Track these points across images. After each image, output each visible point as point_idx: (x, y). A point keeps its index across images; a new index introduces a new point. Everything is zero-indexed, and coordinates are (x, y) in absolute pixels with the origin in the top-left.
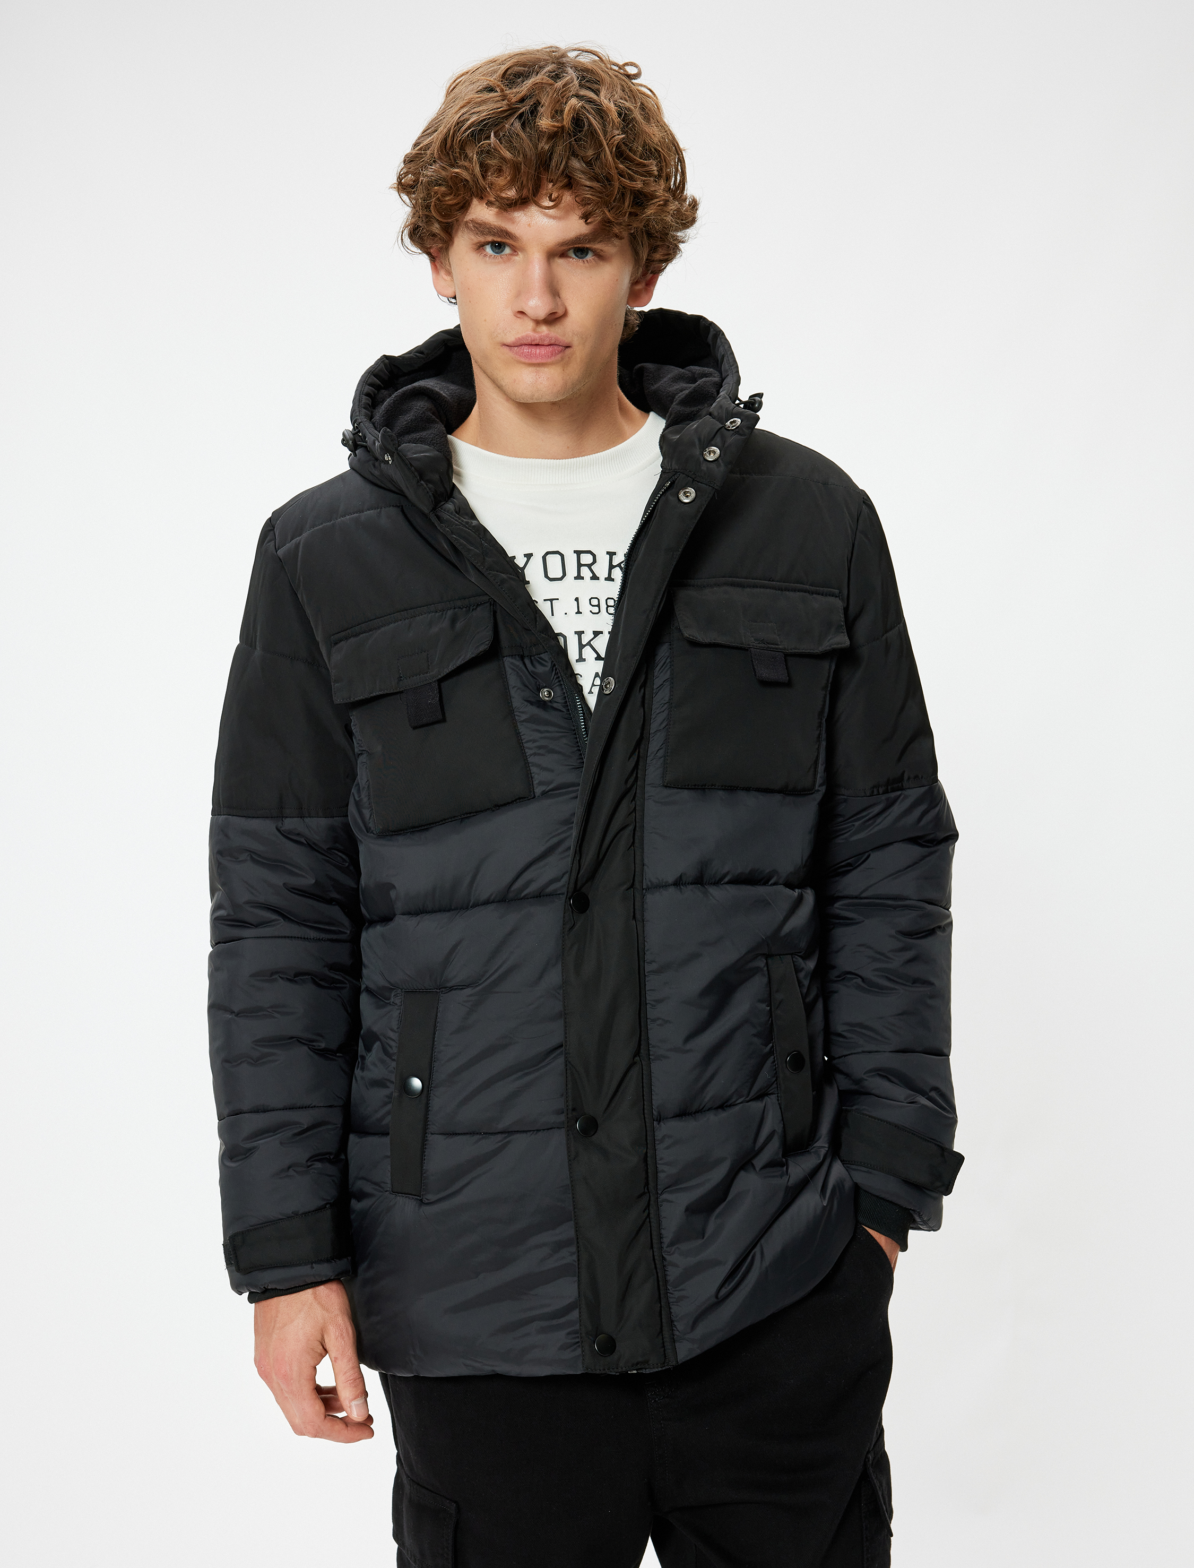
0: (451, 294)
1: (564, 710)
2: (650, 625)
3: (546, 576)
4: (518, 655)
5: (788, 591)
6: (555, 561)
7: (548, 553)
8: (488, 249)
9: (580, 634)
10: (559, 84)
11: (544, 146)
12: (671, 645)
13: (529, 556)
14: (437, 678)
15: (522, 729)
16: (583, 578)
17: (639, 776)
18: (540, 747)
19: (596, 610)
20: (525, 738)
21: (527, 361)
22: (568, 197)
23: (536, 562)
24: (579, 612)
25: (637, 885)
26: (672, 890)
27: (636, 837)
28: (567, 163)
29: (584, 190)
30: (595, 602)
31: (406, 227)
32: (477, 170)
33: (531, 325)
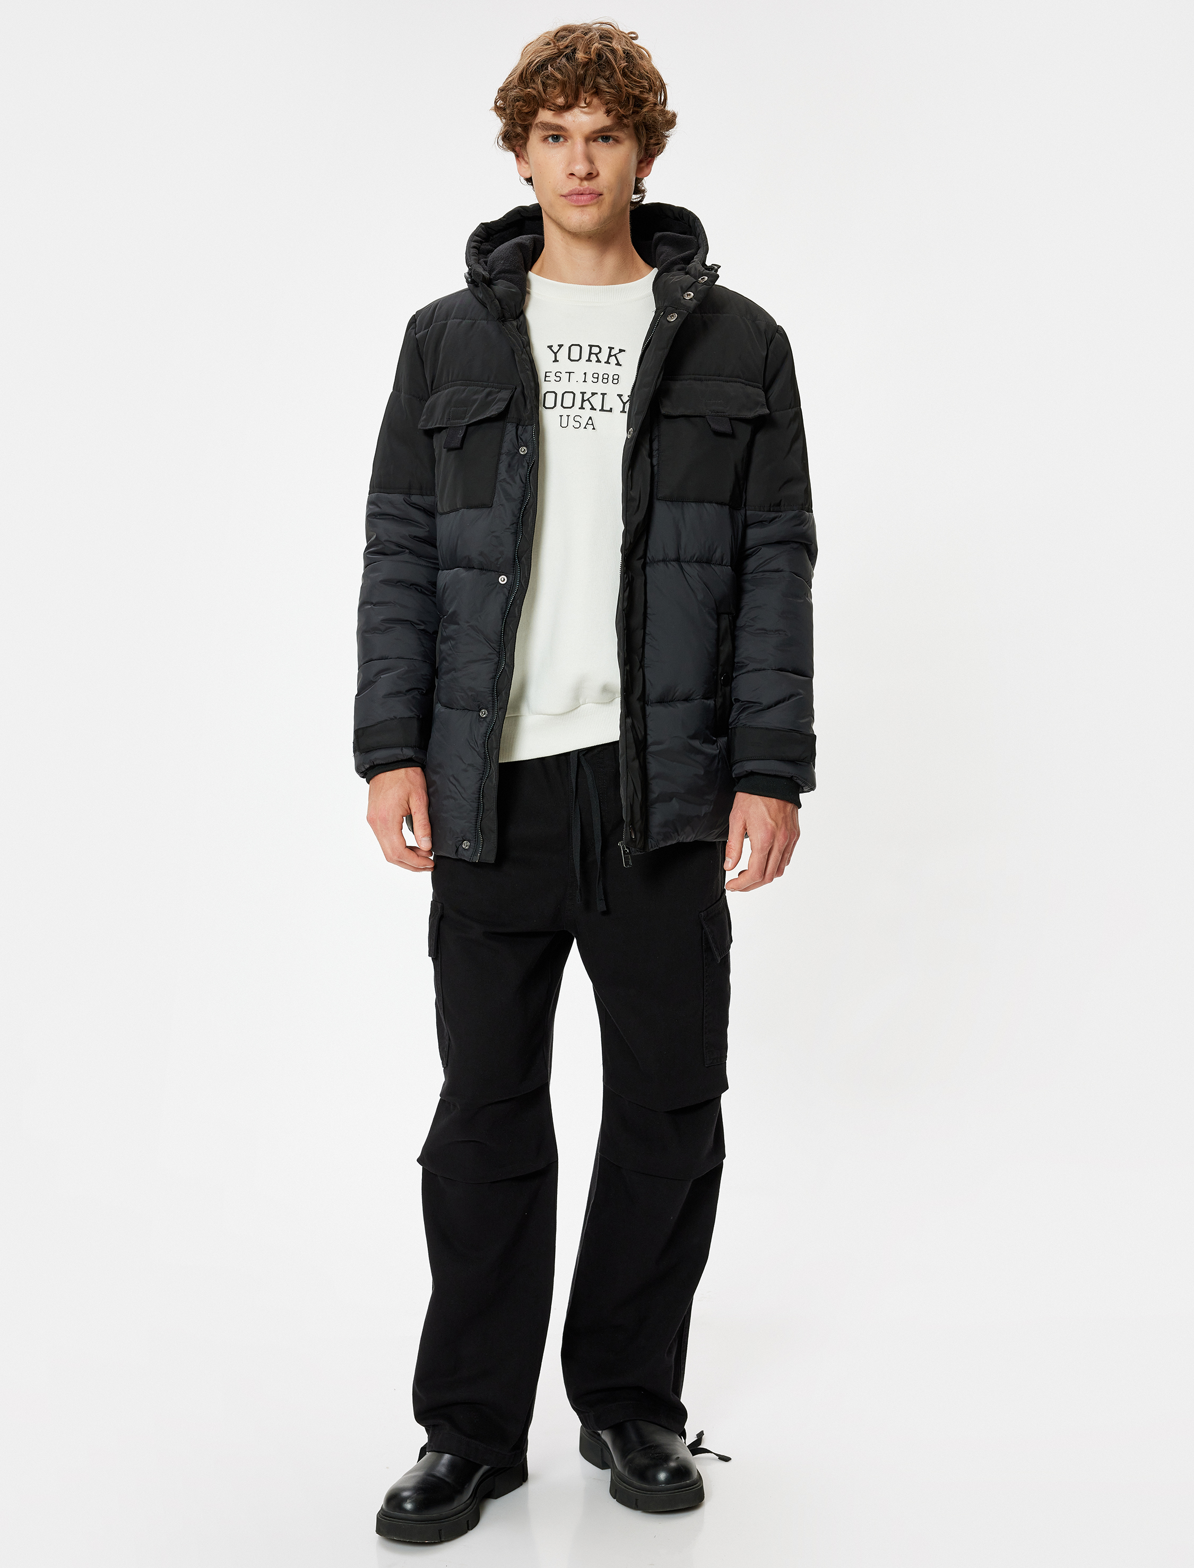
0: (528, 176)
2: (651, 396)
3: (569, 358)
4: (515, 423)
5: (732, 382)
6: (575, 350)
8: (550, 139)
9: (583, 393)
10: (587, 37)
11: (581, 71)
13: (561, 346)
14: (467, 424)
19: (596, 380)
21: (576, 204)
22: (596, 101)
26: (662, 564)
28: (595, 79)
29: (605, 94)
30: (596, 376)
31: (500, 134)
32: (541, 88)
33: (578, 181)
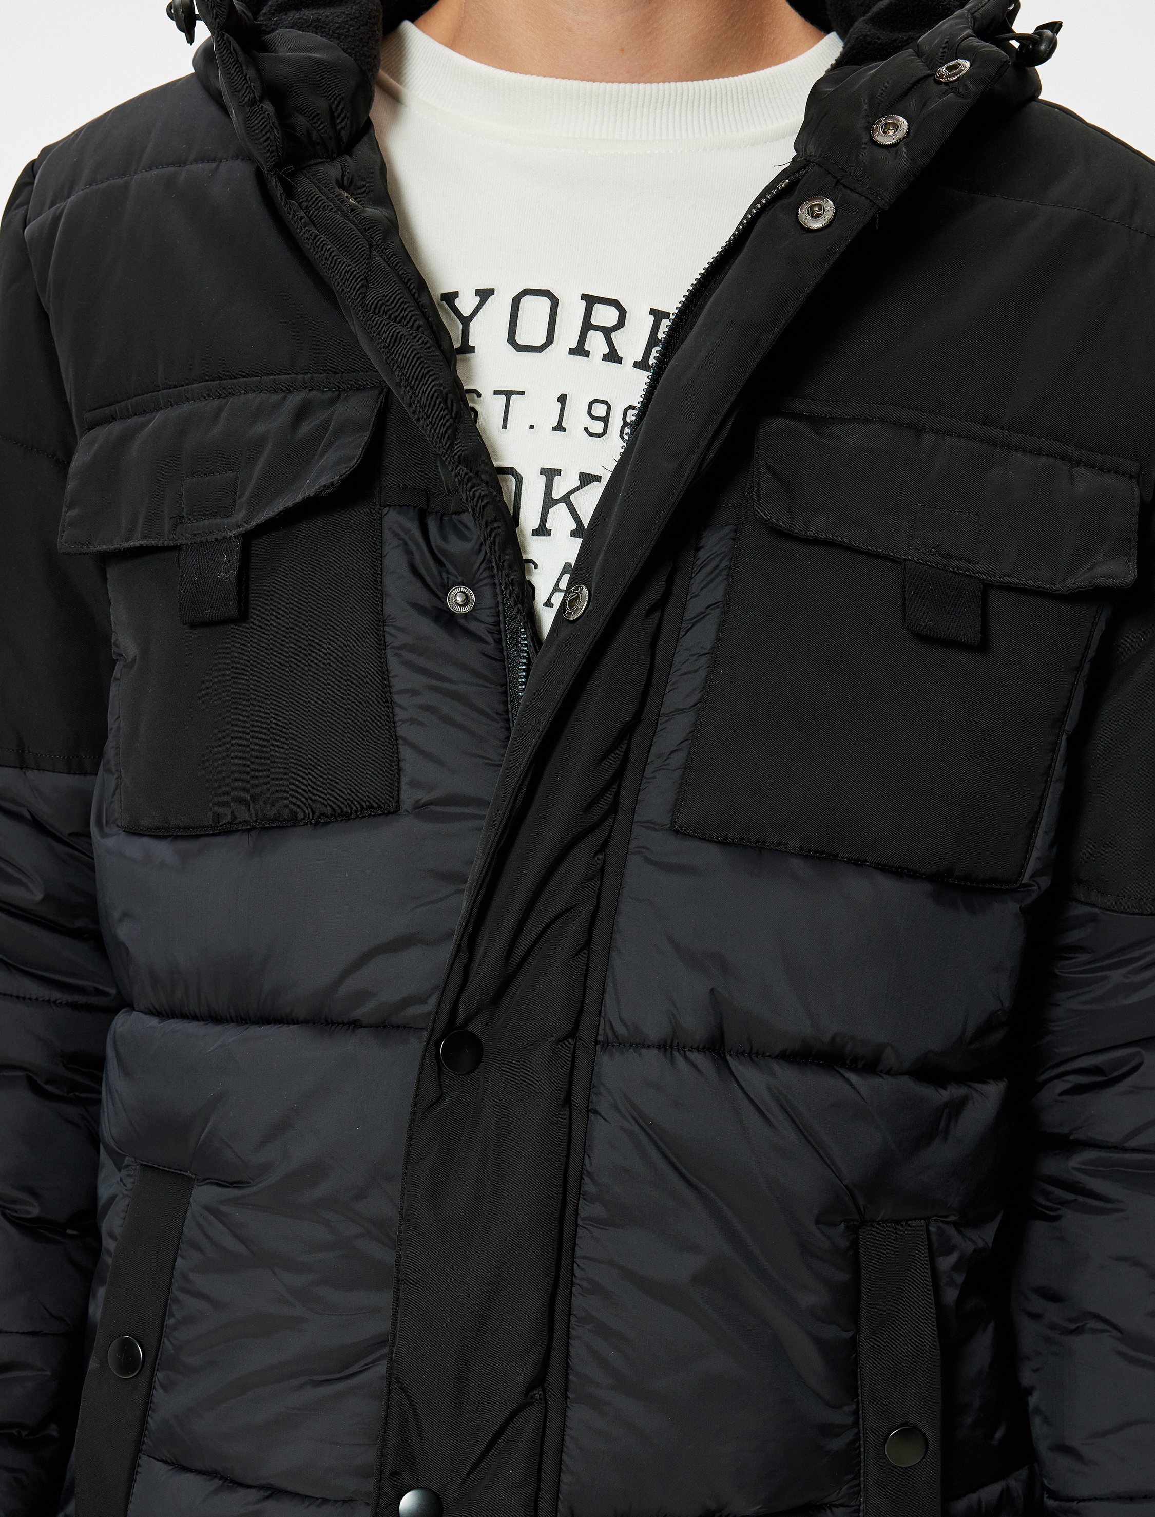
1: (489, 639)
2: (681, 486)
3: (512, 339)
4: (415, 507)
5: (1024, 451)
6: (536, 311)
7: (526, 292)
12: (736, 531)
14: (242, 530)
15: (394, 665)
16: (587, 354)
17: (622, 800)
18: (427, 708)
20: (397, 684)
23: (499, 307)
24: (559, 428)
25: (585, 1033)
26: (652, 1055)
27: (597, 931)
